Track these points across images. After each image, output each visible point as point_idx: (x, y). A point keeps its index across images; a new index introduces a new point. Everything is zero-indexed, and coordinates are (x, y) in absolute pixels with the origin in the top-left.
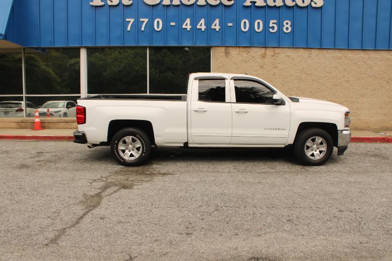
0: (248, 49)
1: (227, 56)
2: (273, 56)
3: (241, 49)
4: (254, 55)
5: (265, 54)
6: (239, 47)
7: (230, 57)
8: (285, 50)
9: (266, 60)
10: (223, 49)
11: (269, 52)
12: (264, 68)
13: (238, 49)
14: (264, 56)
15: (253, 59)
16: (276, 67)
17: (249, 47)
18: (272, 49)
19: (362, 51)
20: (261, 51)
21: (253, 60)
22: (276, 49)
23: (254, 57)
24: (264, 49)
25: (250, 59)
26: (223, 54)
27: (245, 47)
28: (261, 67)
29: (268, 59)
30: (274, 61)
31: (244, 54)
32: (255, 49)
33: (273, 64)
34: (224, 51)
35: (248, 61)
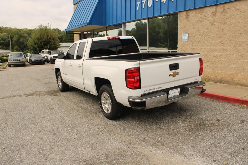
0: (202, 10)
1: (187, 18)
2: (223, 12)
3: (197, 11)
4: (206, 14)
5: (216, 11)
6: (196, 9)
7: (189, 19)
9: (217, 17)
10: (184, 13)
11: (220, 9)
12: (214, 25)
13: (195, 11)
14: (214, 14)
15: (206, 18)
16: (225, 23)
17: (203, 7)
18: (222, 6)
20: (212, 9)
23: (206, 16)
24: (215, 7)
25: (203, 18)
26: (185, 17)
27: (198, 8)
28: (212, 24)
29: (218, 16)
30: (223, 17)
31: (199, 15)
32: (207, 9)
33: (223, 20)
34: (185, 14)
35: (201, 20)
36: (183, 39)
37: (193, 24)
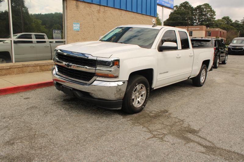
0: (90, 5)
1: (77, 8)
2: (104, 12)
3: (86, 4)
4: (93, 10)
5: (100, 10)
7: (79, 10)
8: (110, 9)
9: (100, 15)
11: (102, 9)
12: (99, 20)
13: (84, 3)
14: (99, 12)
16: (106, 21)
17: (91, 3)
18: (103, 7)
19: (141, 15)
21: (93, 14)
22: (105, 7)
23: (93, 12)
24: (99, 6)
26: (75, 6)
27: (87, 2)
30: (104, 16)
31: (88, 9)
32: (94, 6)
34: (75, 4)
35: (90, 14)
36: (75, 28)
37: (82, 15)
